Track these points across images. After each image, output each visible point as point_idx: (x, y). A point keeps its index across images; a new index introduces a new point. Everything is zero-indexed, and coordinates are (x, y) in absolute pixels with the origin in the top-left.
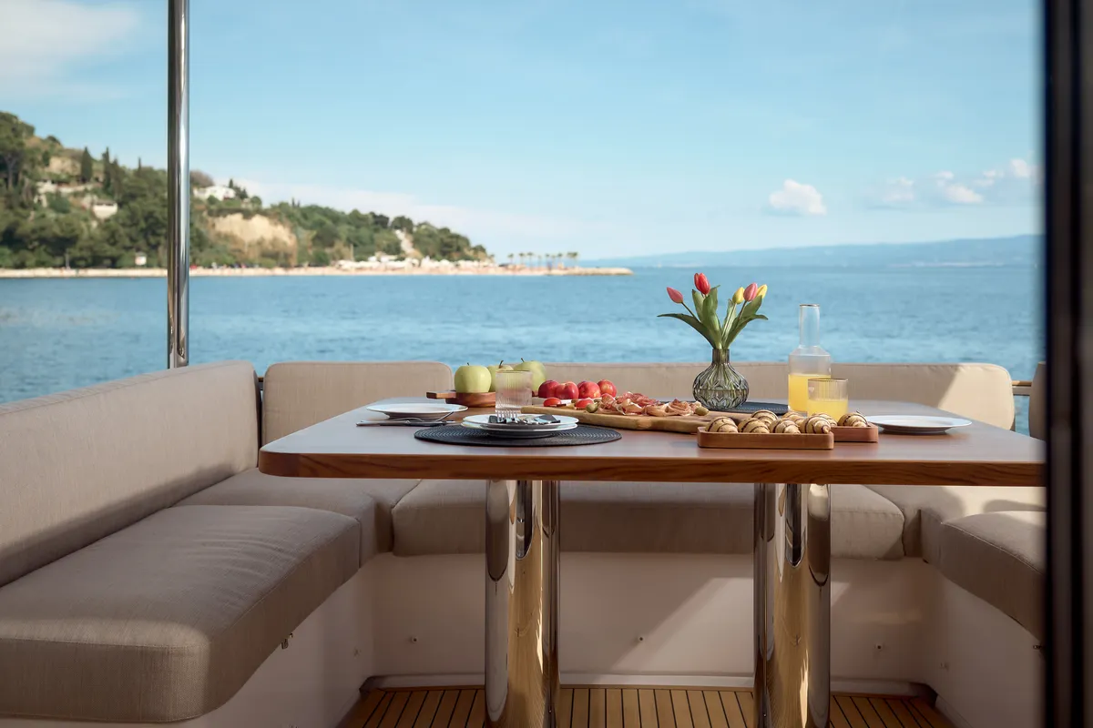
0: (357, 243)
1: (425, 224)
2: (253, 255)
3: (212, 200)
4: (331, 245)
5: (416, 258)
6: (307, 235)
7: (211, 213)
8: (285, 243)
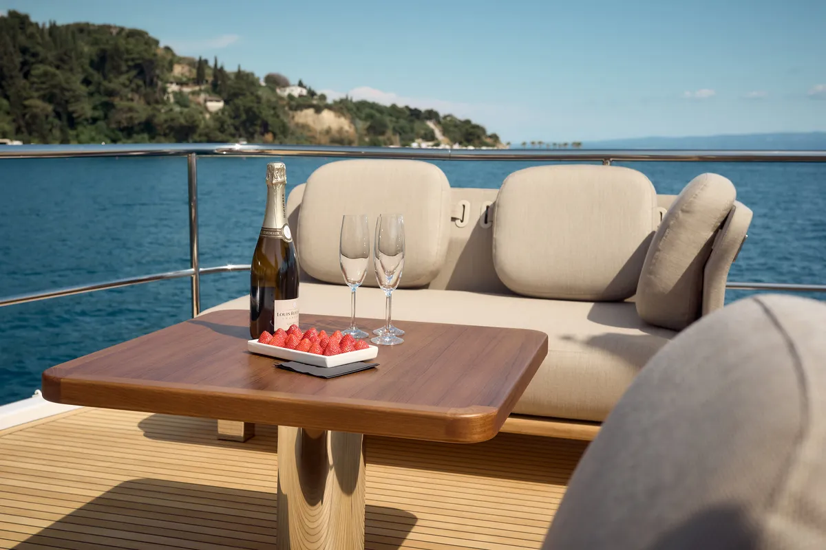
0: (401, 131)
1: (449, 116)
2: (325, 140)
3: (291, 97)
4: (383, 133)
5: (448, 144)
6: (362, 125)
7: (291, 108)
8: (347, 132)
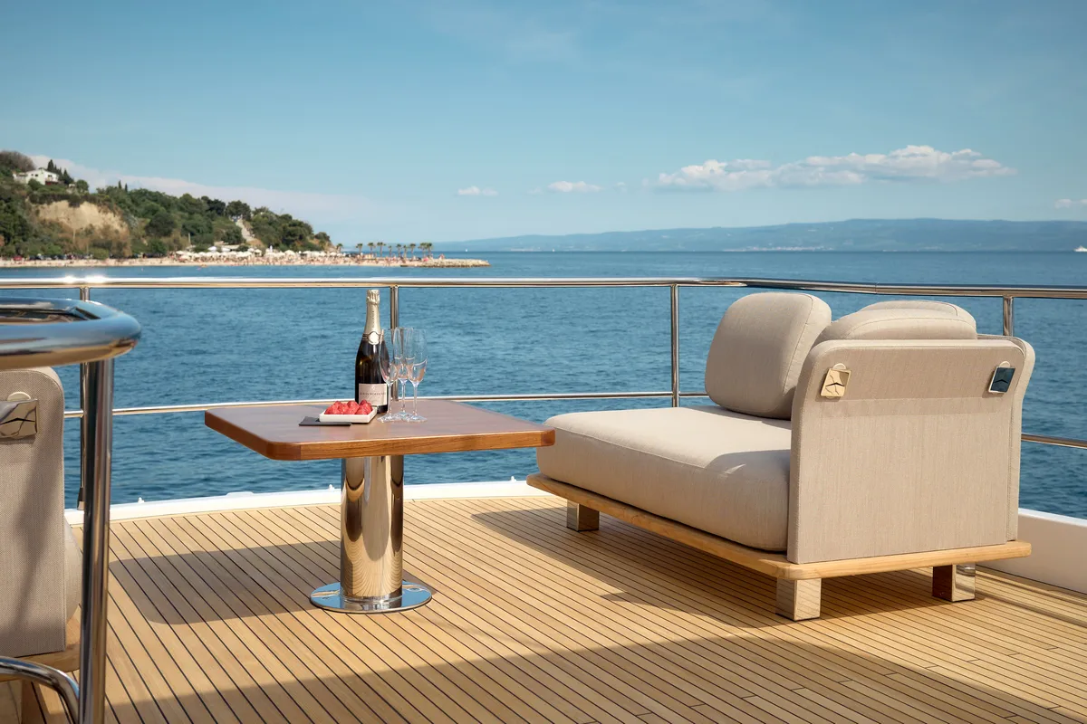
0: (194, 231)
1: (262, 210)
2: (83, 243)
3: (33, 184)
4: (167, 234)
5: (259, 248)
6: (139, 223)
7: (33, 201)
8: (117, 232)
